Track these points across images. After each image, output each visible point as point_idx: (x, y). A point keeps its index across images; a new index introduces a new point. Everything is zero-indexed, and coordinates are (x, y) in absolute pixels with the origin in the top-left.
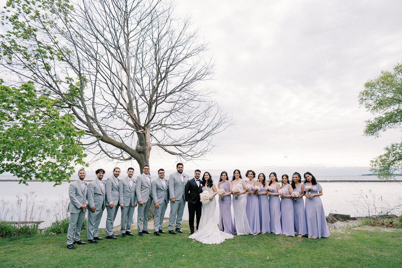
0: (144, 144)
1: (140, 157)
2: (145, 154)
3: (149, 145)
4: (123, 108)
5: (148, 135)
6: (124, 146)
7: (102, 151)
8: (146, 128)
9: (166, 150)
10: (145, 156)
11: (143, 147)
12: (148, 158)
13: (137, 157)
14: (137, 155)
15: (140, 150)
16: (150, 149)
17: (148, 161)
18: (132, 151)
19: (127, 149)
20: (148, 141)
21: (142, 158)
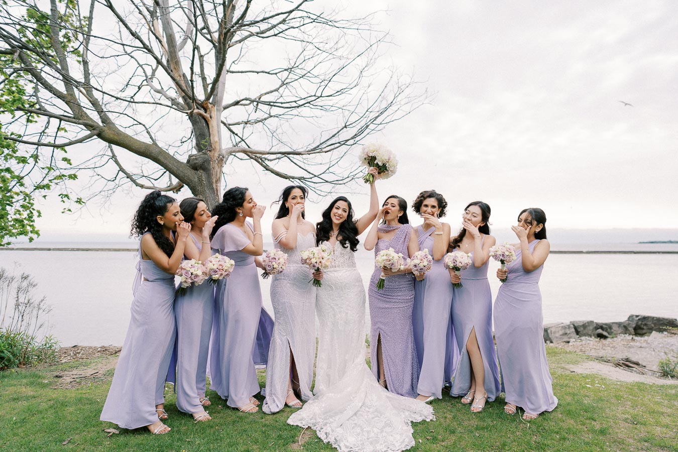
0: (205, 146)
1: (196, 180)
2: (209, 170)
3: (218, 147)
4: (142, 46)
5: (213, 123)
6: (155, 151)
7: (120, 172)
8: (210, 106)
9: (267, 168)
10: (209, 176)
11: (205, 154)
12: (216, 182)
13: (189, 179)
14: (190, 173)
15: (195, 161)
16: (221, 160)
17: (217, 190)
18: (176, 164)
19: (161, 158)
20: (214, 138)
21: (200, 180)
